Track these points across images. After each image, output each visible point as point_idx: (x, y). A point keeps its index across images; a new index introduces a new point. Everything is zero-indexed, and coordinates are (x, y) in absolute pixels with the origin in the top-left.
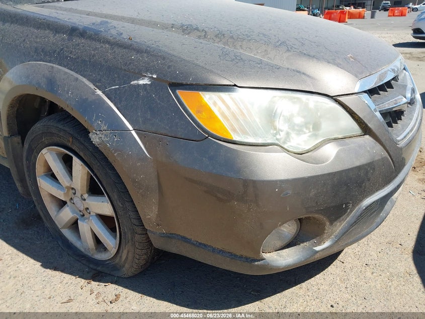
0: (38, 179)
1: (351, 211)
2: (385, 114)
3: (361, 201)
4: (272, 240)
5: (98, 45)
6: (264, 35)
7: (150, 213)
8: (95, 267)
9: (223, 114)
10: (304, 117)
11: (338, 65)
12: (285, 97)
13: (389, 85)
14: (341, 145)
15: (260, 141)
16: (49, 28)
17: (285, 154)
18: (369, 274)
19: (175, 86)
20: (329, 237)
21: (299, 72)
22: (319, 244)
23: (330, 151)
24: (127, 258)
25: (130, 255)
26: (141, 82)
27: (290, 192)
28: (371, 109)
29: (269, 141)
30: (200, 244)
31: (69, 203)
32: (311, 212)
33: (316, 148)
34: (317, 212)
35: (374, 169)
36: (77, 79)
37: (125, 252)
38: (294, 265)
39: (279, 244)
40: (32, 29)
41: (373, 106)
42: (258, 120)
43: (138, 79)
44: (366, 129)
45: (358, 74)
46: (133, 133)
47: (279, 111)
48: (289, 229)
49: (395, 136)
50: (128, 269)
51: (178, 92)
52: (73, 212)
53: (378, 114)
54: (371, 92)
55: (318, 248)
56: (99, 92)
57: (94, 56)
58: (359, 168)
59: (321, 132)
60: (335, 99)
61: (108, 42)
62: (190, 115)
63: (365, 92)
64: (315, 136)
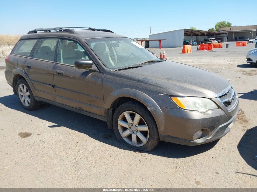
0: (118, 121)
1: (216, 129)
2: (224, 103)
3: (219, 126)
4: (195, 136)
5: (147, 85)
6: (190, 81)
7: (161, 129)
8: (137, 149)
9: (183, 103)
10: (203, 104)
11: (211, 90)
12: (198, 99)
13: (226, 94)
14: (213, 111)
15: (192, 109)
16: (130, 79)
17: (199, 113)
18: (223, 151)
19: (170, 96)
20: (210, 136)
21: (201, 92)
22: (208, 138)
23: (210, 112)
24: (151, 144)
25: (152, 143)
26: (161, 95)
27: (201, 122)
28: (220, 102)
29: (195, 110)
30: (176, 137)
31: (129, 129)
32: (206, 128)
33: (206, 111)
34: (207, 128)
35: (222, 117)
36: (143, 94)
37: (151, 142)
38: (201, 143)
39: (197, 137)
40: (124, 79)
41: (221, 101)
42: (192, 104)
43: (160, 94)
44: (219, 107)
45: (216, 93)
46: (159, 107)
47: (197, 102)
48: (200, 133)
49: (228, 109)
50: (150, 148)
51: (171, 97)
52: (130, 131)
53: (222, 103)
54: (220, 97)
55: (208, 139)
56: (149, 97)
57: (147, 88)
58: (217, 117)
59: (208, 107)
60: (210, 99)
61: (151, 84)
62: (175, 103)
63: (218, 97)
64: (206, 108)
